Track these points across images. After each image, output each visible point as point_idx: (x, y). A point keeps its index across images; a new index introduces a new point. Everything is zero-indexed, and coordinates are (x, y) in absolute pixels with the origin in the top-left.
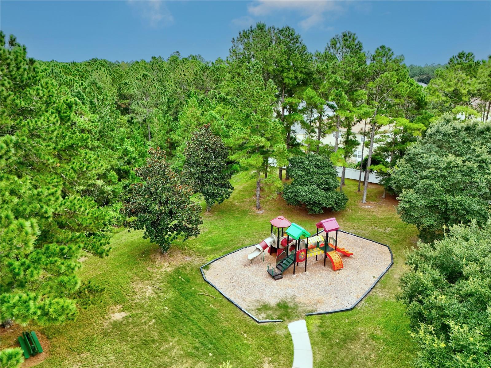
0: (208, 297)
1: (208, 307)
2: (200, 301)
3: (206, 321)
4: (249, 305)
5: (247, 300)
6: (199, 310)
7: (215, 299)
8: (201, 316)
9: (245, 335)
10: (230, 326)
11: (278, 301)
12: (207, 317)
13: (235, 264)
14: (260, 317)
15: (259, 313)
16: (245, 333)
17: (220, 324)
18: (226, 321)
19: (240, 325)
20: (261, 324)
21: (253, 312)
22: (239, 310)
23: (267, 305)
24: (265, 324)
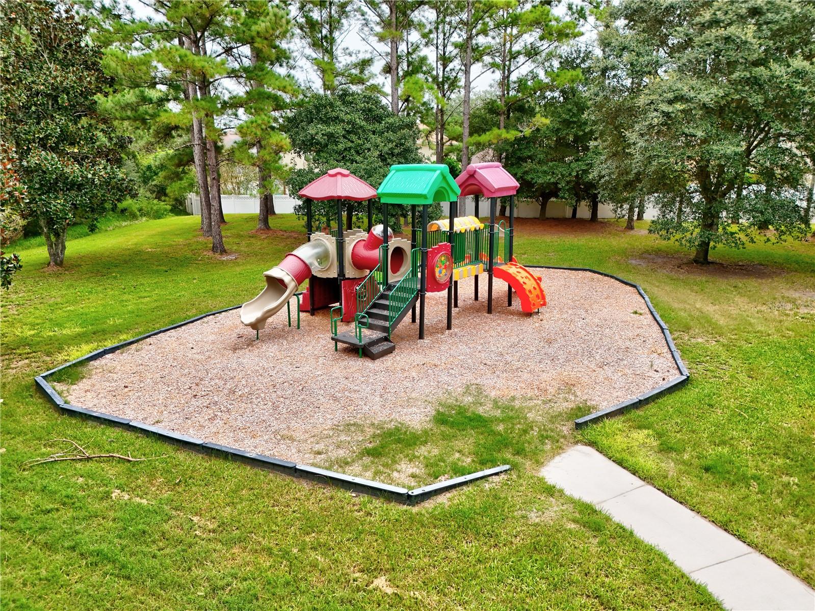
0: (91, 465)
1: (97, 506)
2: (43, 490)
3: (95, 579)
4: (320, 447)
5: (298, 435)
6: (43, 529)
7: (134, 464)
8: (59, 557)
9: (381, 582)
10: (265, 562)
11: (431, 411)
12: (99, 559)
13: (194, 351)
14: (403, 478)
15: (386, 465)
16: (372, 570)
17: (196, 572)
18: (229, 543)
19: (323, 538)
20: (429, 505)
21: (356, 467)
22: (279, 479)
23: (397, 429)
24: (442, 499)
